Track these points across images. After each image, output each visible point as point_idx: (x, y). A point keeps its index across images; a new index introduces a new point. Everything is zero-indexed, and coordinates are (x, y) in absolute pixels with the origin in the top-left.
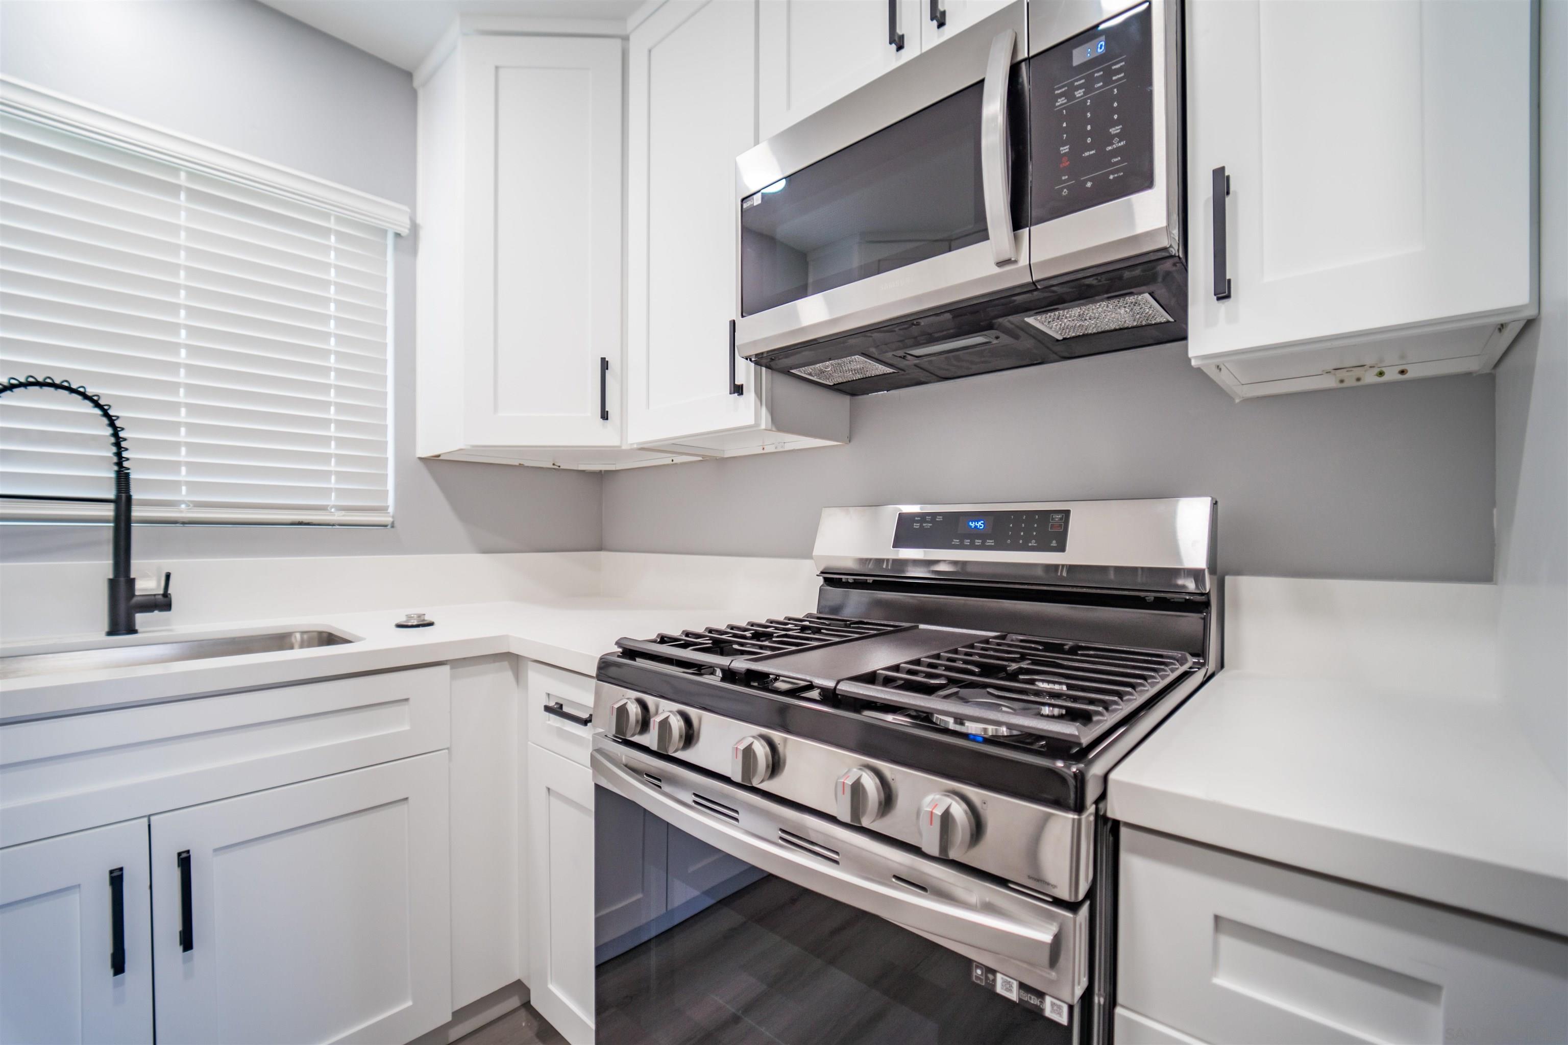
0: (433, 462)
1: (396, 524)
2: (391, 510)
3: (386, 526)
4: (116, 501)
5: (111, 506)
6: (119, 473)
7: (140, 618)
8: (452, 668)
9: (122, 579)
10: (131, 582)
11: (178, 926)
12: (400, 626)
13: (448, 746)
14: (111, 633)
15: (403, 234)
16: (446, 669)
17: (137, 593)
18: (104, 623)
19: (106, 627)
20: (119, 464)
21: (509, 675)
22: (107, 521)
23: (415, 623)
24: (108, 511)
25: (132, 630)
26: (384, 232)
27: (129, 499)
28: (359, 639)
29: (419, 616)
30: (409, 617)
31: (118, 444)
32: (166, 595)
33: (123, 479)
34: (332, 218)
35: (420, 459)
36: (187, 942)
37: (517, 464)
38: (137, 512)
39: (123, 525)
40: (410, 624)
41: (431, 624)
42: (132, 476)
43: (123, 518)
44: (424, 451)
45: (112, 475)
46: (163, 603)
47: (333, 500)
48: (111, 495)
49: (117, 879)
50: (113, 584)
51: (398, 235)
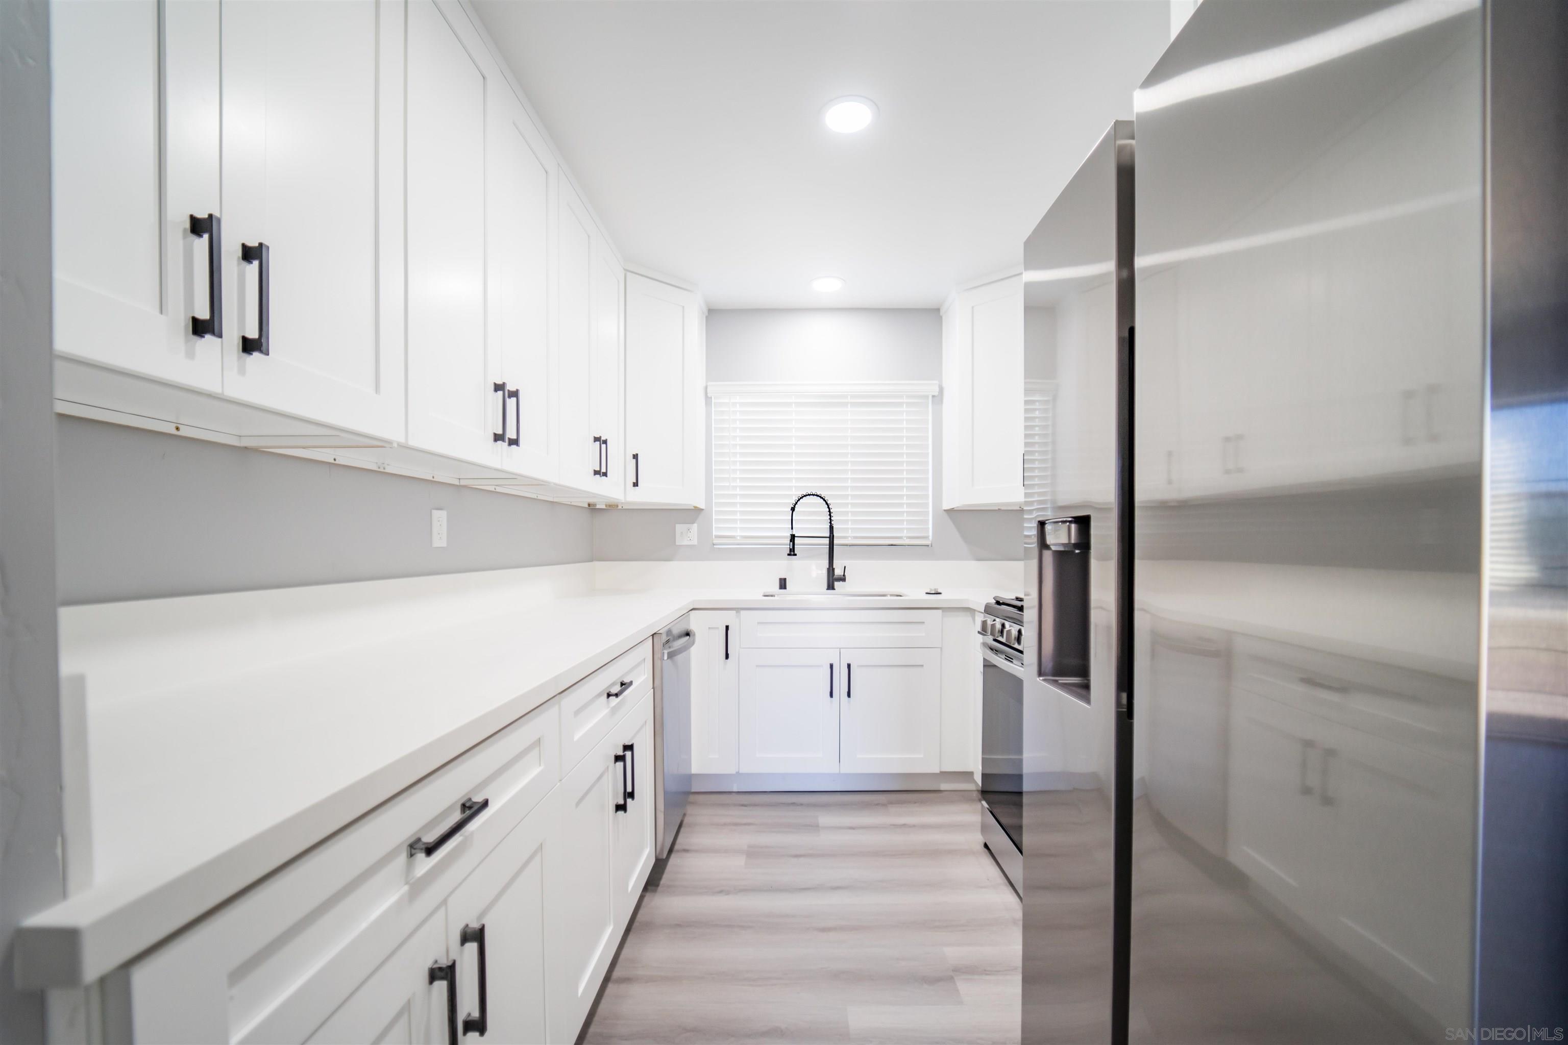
0: (950, 512)
1: (933, 545)
2: (931, 538)
3: (928, 546)
4: (829, 537)
5: (828, 539)
6: (830, 526)
7: (836, 584)
8: (943, 612)
9: (831, 568)
10: (833, 569)
11: (847, 690)
12: (927, 593)
13: (940, 646)
14: (827, 589)
15: (936, 395)
16: (940, 611)
17: (836, 574)
18: (826, 586)
19: (826, 588)
20: (830, 523)
21: (970, 619)
22: (827, 545)
23: (933, 592)
24: (827, 541)
25: (833, 589)
26: (927, 397)
27: (833, 536)
28: (906, 596)
29: (935, 589)
30: (931, 590)
31: (830, 515)
32: (844, 575)
33: (831, 528)
34: (905, 397)
35: (945, 510)
36: (849, 695)
37: (997, 509)
38: (835, 542)
39: (831, 546)
40: (931, 592)
41: (940, 593)
42: (834, 527)
43: (831, 544)
44: (946, 506)
45: (829, 527)
46: (843, 579)
47: (905, 534)
48: (828, 535)
49: (832, 666)
50: (828, 570)
51: (933, 396)
